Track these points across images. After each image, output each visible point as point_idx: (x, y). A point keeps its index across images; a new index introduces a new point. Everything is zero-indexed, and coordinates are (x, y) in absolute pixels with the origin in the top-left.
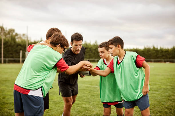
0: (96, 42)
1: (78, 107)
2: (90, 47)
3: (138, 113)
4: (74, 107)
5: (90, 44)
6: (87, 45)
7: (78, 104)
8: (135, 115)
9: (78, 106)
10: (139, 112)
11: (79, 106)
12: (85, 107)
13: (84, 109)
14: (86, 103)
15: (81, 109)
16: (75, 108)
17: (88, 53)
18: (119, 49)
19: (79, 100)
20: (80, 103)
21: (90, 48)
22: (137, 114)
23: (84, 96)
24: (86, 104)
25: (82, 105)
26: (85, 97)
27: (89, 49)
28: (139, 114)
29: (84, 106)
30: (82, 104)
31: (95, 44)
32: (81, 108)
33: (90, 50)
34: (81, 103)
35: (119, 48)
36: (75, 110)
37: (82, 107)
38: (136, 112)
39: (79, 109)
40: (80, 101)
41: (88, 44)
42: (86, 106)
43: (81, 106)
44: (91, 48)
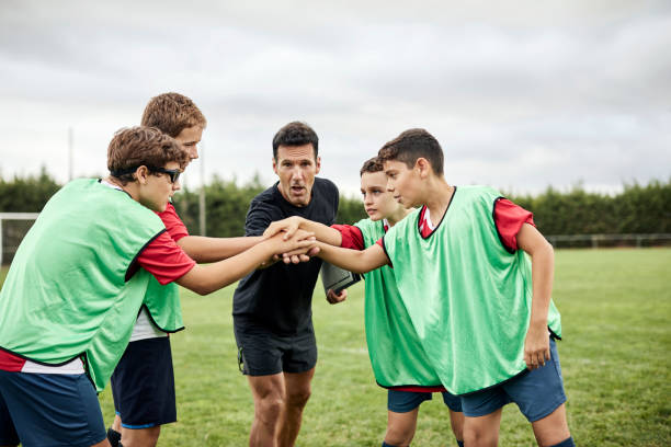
0: (256, 179)
1: (206, 421)
2: (233, 197)
3: (442, 434)
4: (194, 424)
5: (233, 186)
6: (220, 189)
7: (207, 413)
8: (433, 443)
9: (207, 417)
10: (445, 432)
11: (211, 420)
12: (234, 421)
13: (231, 428)
14: (236, 408)
15: (221, 428)
16: (196, 427)
17: (226, 219)
18: (426, 177)
19: (207, 398)
20: (215, 409)
21: (233, 203)
22: (441, 439)
23: (227, 381)
24: (236, 411)
25: (222, 415)
26: (230, 386)
27: (230, 207)
28: (448, 437)
29: (230, 417)
30: (223, 410)
31: (255, 186)
32: (222, 425)
33: (236, 210)
34: (218, 408)
35: (424, 173)
36: (195, 434)
37: (224, 422)
38: (436, 430)
39: (210, 429)
40: (214, 401)
41: (225, 186)
42: (239, 418)
43: (221, 419)
44: (239, 200)
